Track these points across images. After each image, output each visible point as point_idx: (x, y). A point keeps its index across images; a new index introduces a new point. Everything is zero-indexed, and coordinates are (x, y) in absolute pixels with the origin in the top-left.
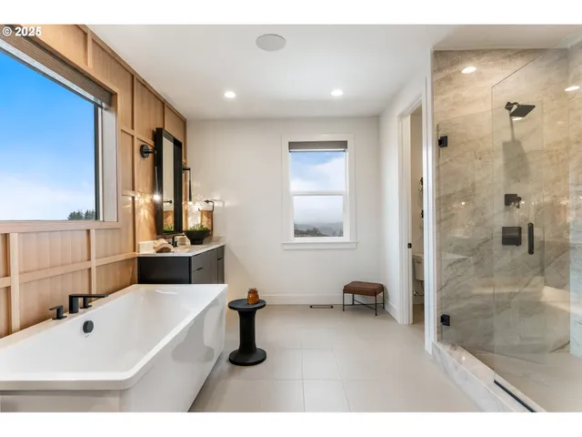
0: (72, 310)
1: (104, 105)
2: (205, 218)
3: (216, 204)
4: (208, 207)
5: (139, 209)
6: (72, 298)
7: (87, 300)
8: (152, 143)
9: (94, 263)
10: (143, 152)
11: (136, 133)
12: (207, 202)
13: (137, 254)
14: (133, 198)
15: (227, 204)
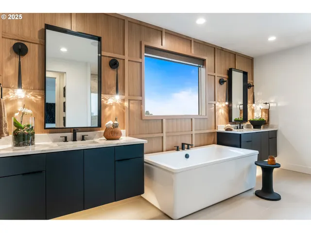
0: (183, 149)
1: (201, 66)
2: (264, 113)
3: (271, 105)
4: (266, 107)
5: (218, 110)
6: (183, 144)
7: (189, 146)
8: (227, 77)
9: (194, 132)
10: (221, 82)
11: (216, 74)
12: (266, 103)
13: (216, 131)
14: (215, 104)
15: (279, 105)
